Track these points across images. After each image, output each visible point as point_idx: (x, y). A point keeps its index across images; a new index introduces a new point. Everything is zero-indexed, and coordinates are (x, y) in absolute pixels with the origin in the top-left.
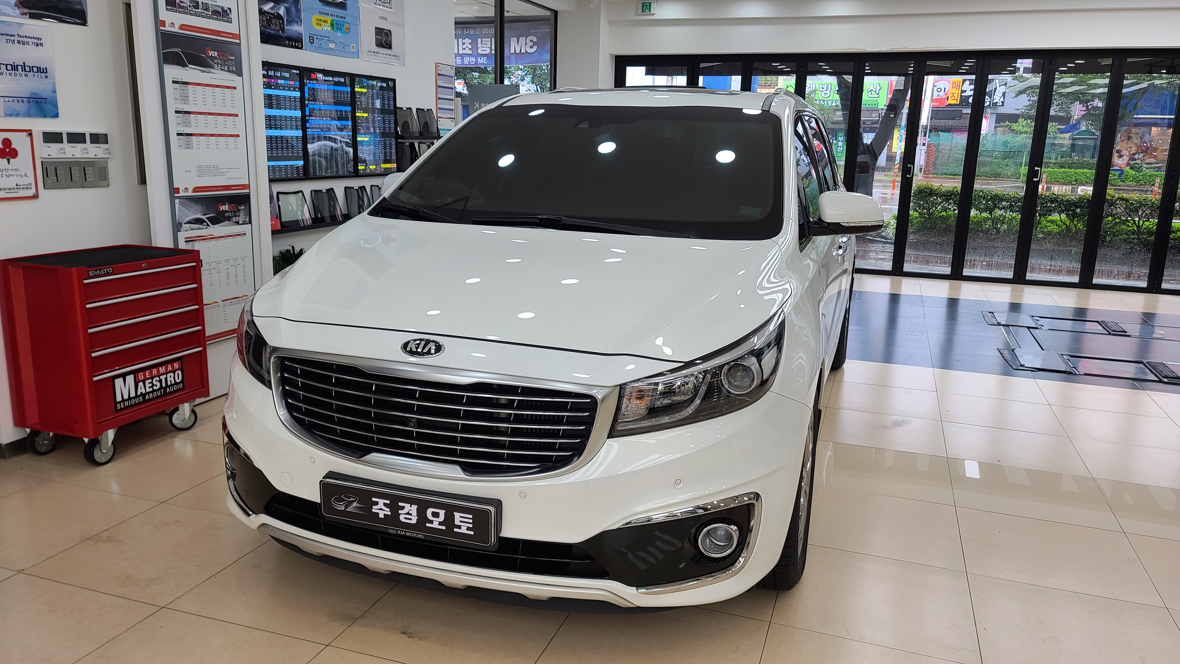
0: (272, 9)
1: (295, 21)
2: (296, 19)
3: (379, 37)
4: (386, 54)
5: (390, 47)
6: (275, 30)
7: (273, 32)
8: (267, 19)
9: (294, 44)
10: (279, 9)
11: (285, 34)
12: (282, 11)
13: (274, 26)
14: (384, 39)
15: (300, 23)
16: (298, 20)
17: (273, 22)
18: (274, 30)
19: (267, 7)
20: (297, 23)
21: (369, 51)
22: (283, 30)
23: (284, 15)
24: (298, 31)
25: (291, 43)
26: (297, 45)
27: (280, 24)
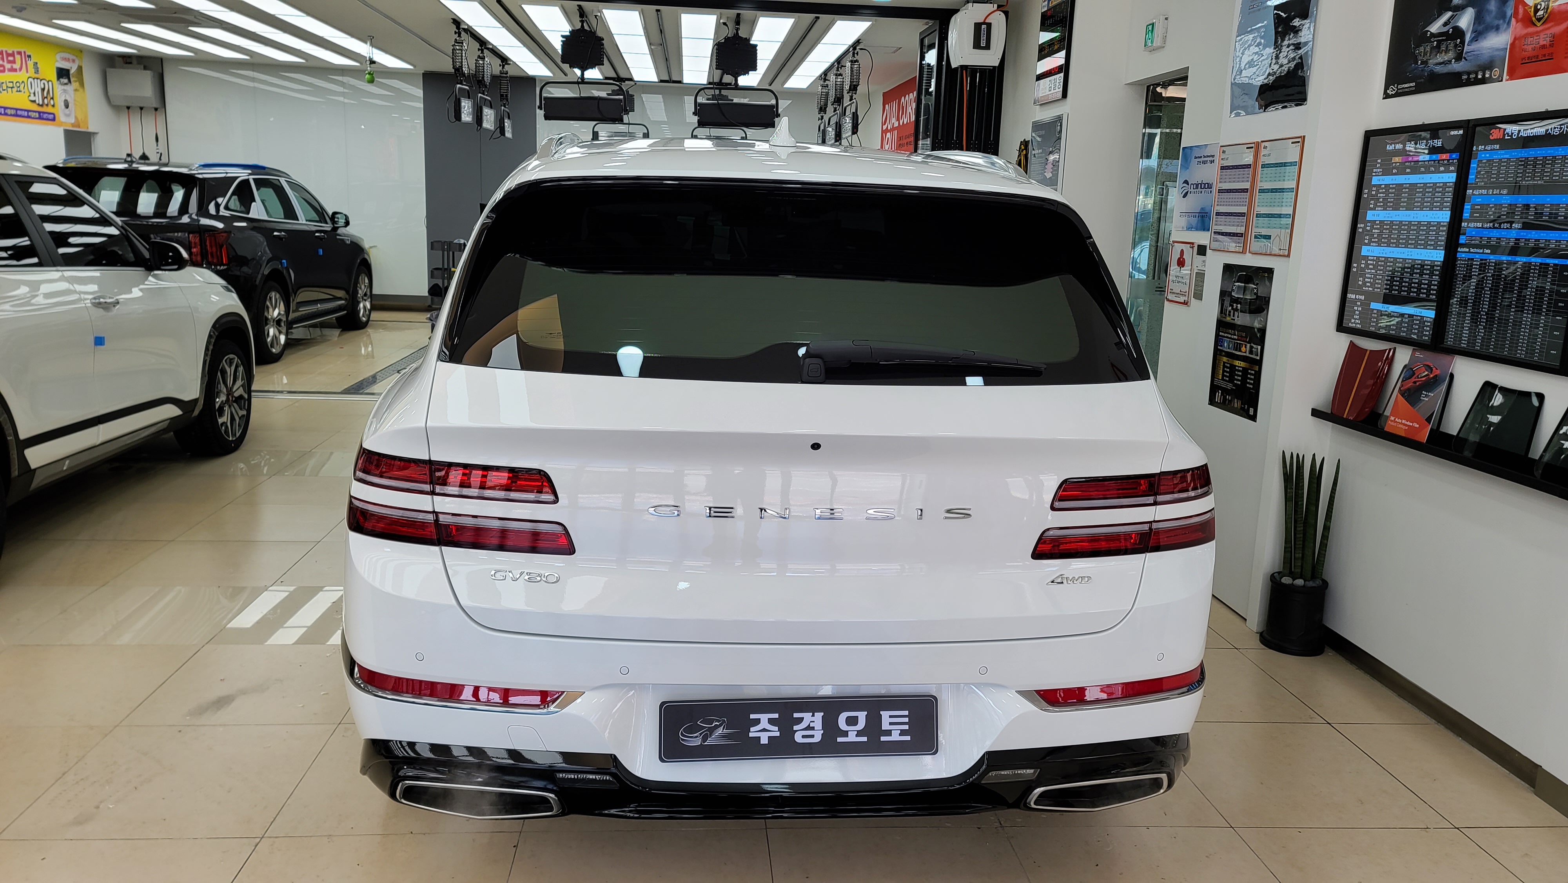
0: (1445, 24)
6: (1444, 63)
7: (1438, 69)
8: (1432, 49)
9: (1480, 77)
10: (1459, 18)
11: (1464, 63)
12: (1466, 19)
13: (1444, 54)
15: (1507, 27)
16: (1501, 21)
17: (1443, 48)
18: (1441, 65)
19: (1435, 27)
20: (1499, 29)
22: (1459, 58)
23: (1469, 23)
24: (1497, 46)
25: (1473, 76)
26: (1487, 76)
27: (1456, 46)
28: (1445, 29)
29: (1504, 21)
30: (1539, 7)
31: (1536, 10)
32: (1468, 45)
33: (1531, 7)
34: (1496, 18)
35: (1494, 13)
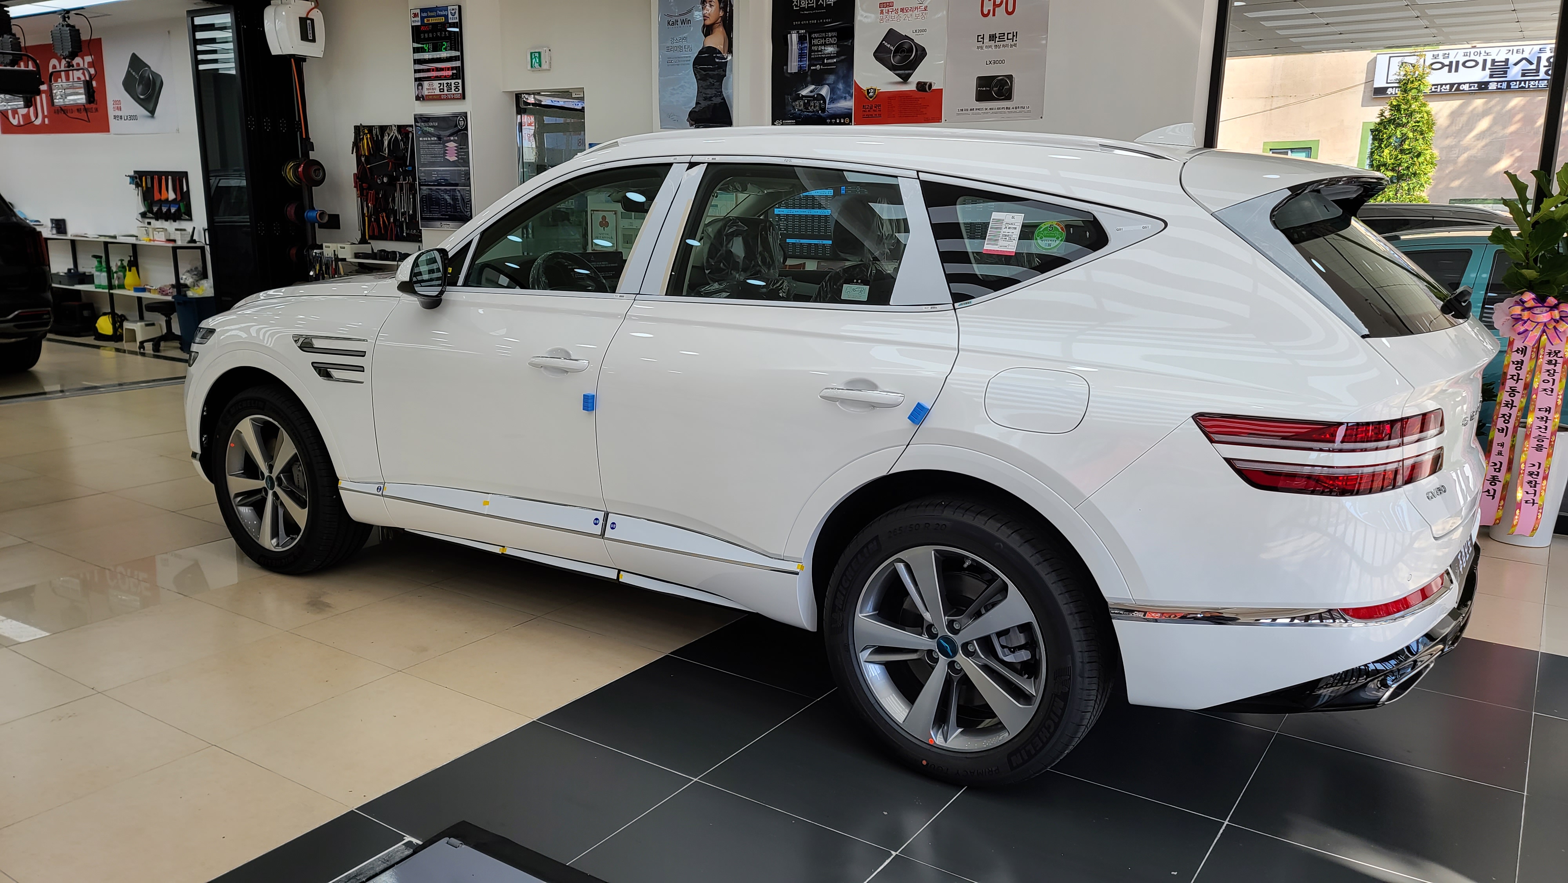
0: (811, 92)
1: (842, 97)
2: (844, 95)
3: (984, 89)
4: (999, 109)
5: (1008, 96)
6: (814, 111)
7: (810, 114)
8: (804, 103)
9: (838, 121)
10: (821, 90)
11: (826, 112)
12: (825, 91)
13: (813, 107)
14: (994, 89)
15: (850, 98)
16: (847, 95)
17: (812, 104)
18: (811, 112)
19: (804, 92)
20: (845, 98)
21: (962, 110)
22: (823, 110)
23: (827, 93)
24: (846, 107)
25: (833, 121)
26: (842, 121)
27: (820, 104)
28: (812, 94)
29: (848, 94)
30: (870, 91)
31: (868, 93)
32: (828, 104)
33: (865, 91)
34: (843, 92)
35: (842, 91)
